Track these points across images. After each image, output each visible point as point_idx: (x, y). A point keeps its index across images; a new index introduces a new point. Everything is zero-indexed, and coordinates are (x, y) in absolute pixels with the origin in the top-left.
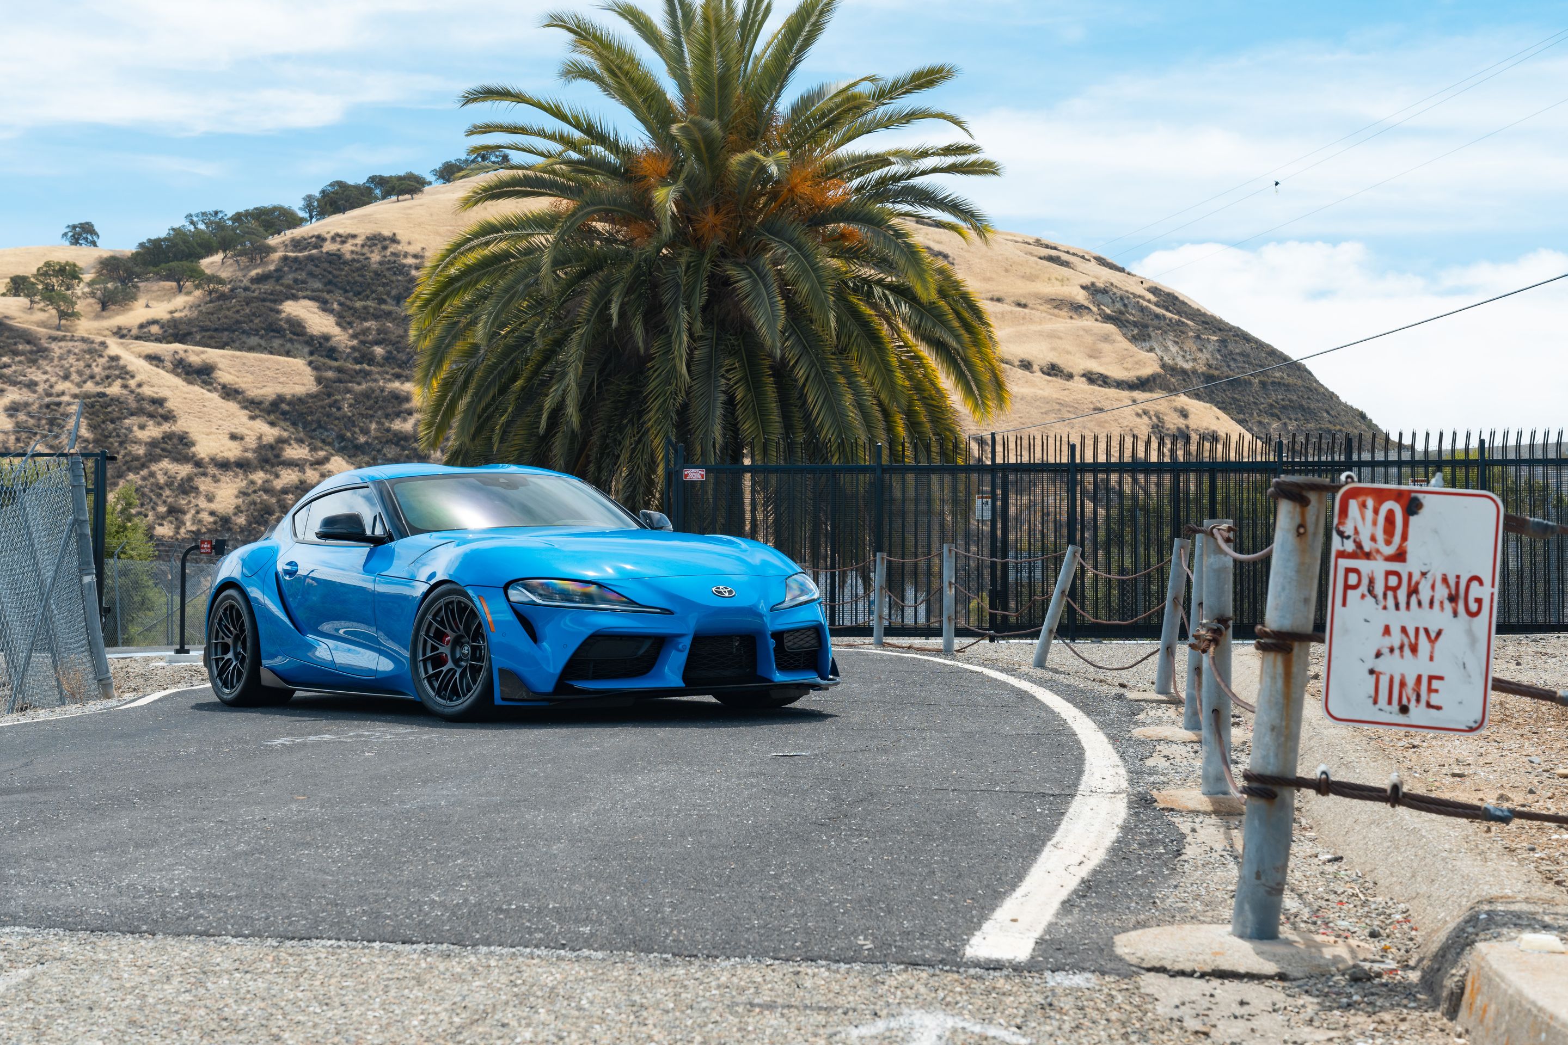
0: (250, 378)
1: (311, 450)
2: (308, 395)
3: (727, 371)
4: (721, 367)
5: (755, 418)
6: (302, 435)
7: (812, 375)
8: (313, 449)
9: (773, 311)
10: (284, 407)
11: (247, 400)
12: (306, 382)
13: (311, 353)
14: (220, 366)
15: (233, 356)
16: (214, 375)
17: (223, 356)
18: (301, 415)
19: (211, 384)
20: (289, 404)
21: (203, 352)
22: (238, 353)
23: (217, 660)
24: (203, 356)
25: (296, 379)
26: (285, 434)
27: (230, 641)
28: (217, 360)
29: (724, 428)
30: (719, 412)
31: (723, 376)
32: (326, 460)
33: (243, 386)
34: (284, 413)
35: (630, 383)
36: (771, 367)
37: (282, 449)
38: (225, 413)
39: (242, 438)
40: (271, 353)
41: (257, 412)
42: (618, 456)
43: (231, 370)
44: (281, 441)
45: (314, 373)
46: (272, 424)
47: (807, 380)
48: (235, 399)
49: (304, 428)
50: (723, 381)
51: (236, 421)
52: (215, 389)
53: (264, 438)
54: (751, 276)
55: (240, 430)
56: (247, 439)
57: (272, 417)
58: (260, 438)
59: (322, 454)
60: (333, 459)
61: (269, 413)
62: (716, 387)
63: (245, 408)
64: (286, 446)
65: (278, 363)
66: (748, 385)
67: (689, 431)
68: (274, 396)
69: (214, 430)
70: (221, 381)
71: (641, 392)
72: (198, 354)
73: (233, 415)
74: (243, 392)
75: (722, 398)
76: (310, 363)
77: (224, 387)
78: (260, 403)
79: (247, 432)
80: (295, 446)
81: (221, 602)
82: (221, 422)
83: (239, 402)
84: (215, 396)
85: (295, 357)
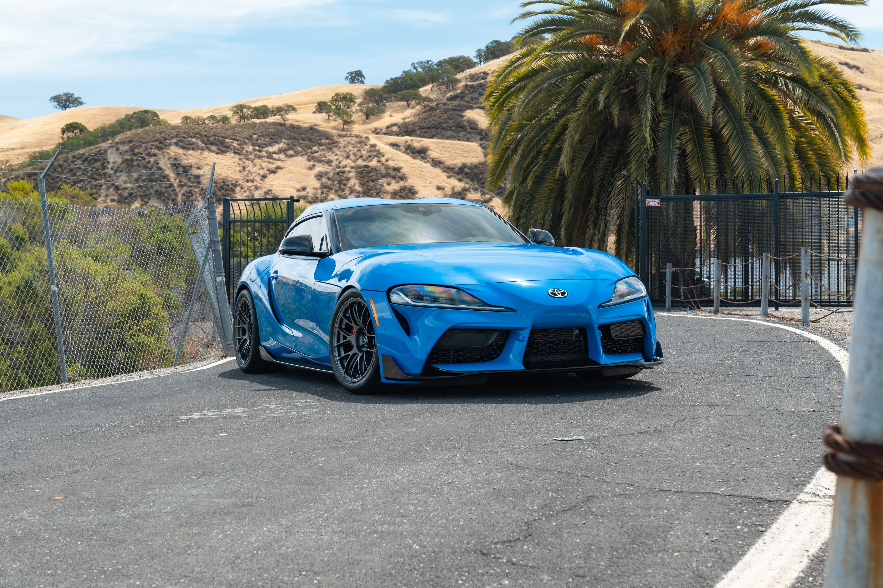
0: (448, 154)
1: (482, 194)
2: (480, 164)
3: (681, 135)
4: (677, 132)
5: (699, 164)
6: (476, 186)
7: (734, 134)
8: (483, 194)
9: (708, 95)
10: (467, 170)
11: (446, 167)
12: (478, 156)
13: (481, 139)
14: (431, 148)
15: (437, 143)
16: (427, 154)
17: (432, 143)
18: (476, 175)
19: (426, 158)
20: (469, 169)
21: (421, 141)
22: (440, 141)
23: (239, 340)
24: (421, 143)
25: (473, 154)
26: (467, 186)
27: (246, 326)
28: (429, 145)
29: (679, 170)
30: (675, 161)
31: (678, 138)
32: (490, 200)
33: (444, 159)
34: (467, 174)
35: (620, 145)
36: (709, 131)
37: (466, 195)
38: (434, 175)
39: (443, 189)
40: (459, 140)
41: (452, 174)
42: (610, 192)
43: (437, 151)
44: (465, 190)
45: (483, 150)
46: (460, 180)
47: (730, 137)
48: (439, 167)
49: (478, 182)
50: (678, 141)
51: (440, 179)
52: (428, 162)
53: (456, 188)
54: (696, 73)
55: (442, 184)
56: (446, 189)
57: (460, 176)
58: (453, 188)
59: (488, 196)
60: (494, 199)
61: (458, 174)
62: (673, 145)
63: (445, 171)
64: (468, 192)
65: (463, 145)
66: (695, 143)
67: (657, 174)
68: (461, 165)
69: (428, 184)
70: (432, 156)
71: (626, 151)
72: (418, 142)
73: (438, 176)
74: (443, 163)
75: (677, 152)
76: (481, 145)
77: (433, 160)
78: (453, 169)
79: (446, 185)
80: (473, 192)
81: (240, 299)
82: (431, 180)
83: (442, 168)
84: (428, 165)
85: (472, 142)
